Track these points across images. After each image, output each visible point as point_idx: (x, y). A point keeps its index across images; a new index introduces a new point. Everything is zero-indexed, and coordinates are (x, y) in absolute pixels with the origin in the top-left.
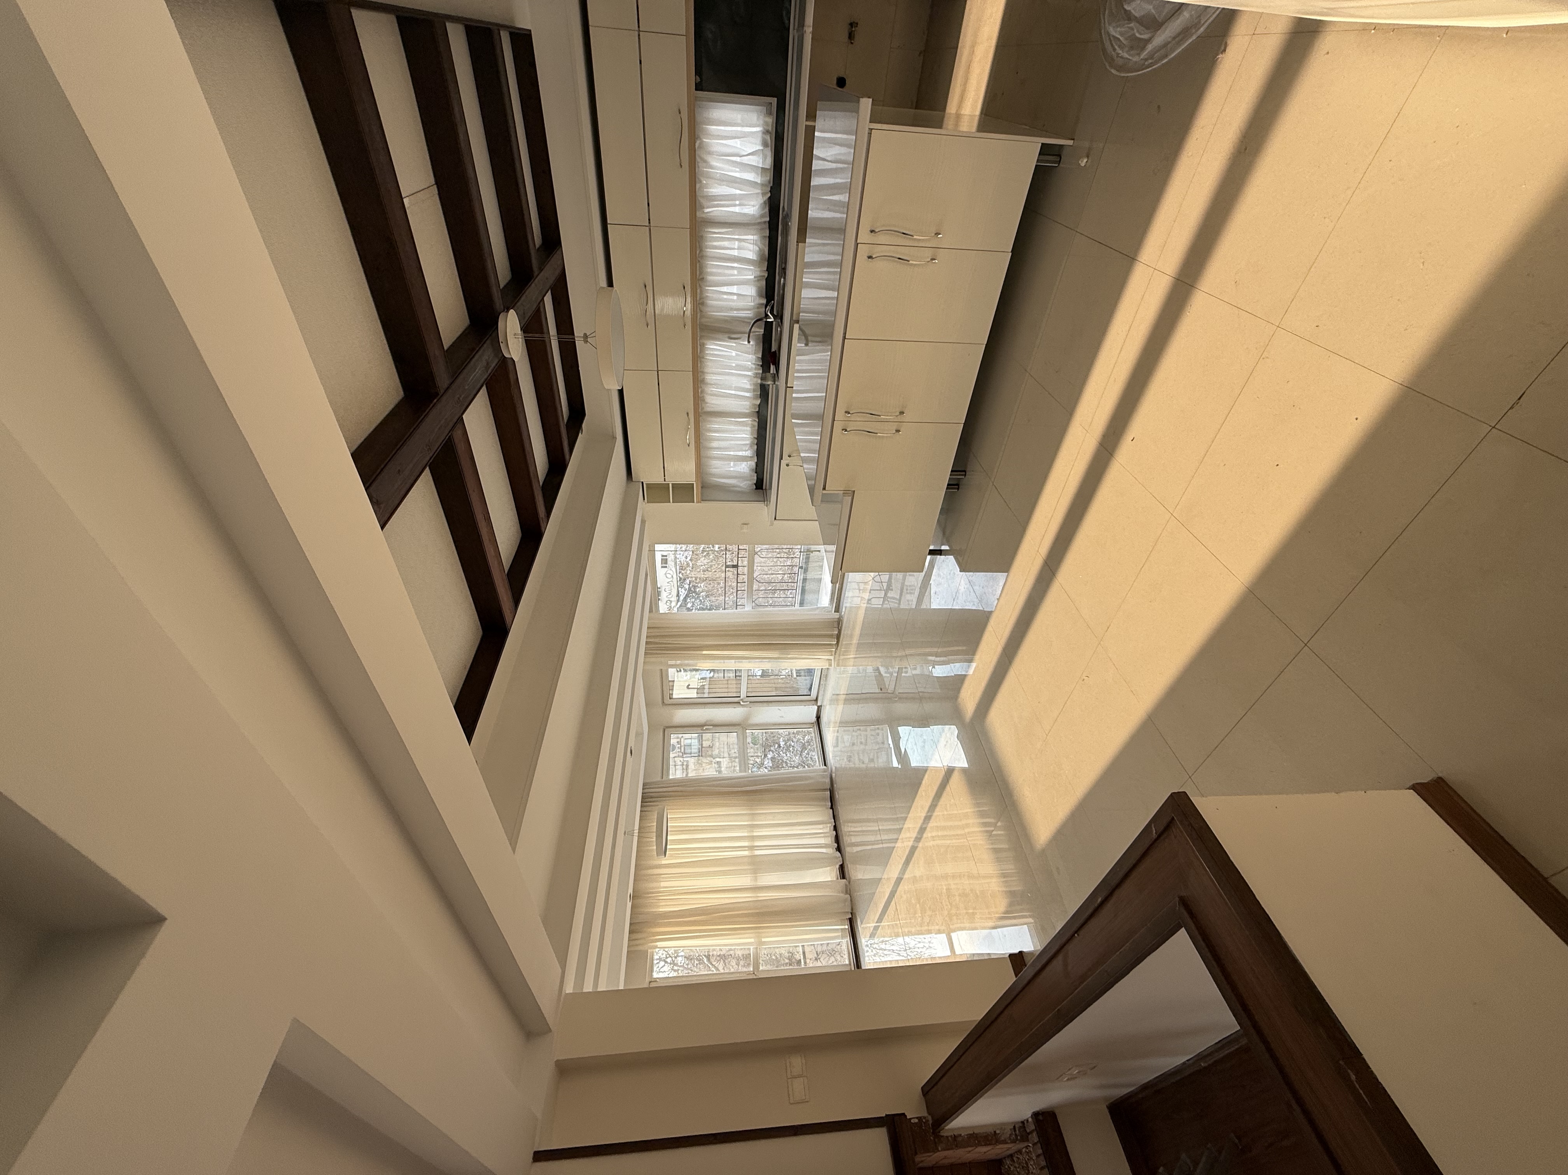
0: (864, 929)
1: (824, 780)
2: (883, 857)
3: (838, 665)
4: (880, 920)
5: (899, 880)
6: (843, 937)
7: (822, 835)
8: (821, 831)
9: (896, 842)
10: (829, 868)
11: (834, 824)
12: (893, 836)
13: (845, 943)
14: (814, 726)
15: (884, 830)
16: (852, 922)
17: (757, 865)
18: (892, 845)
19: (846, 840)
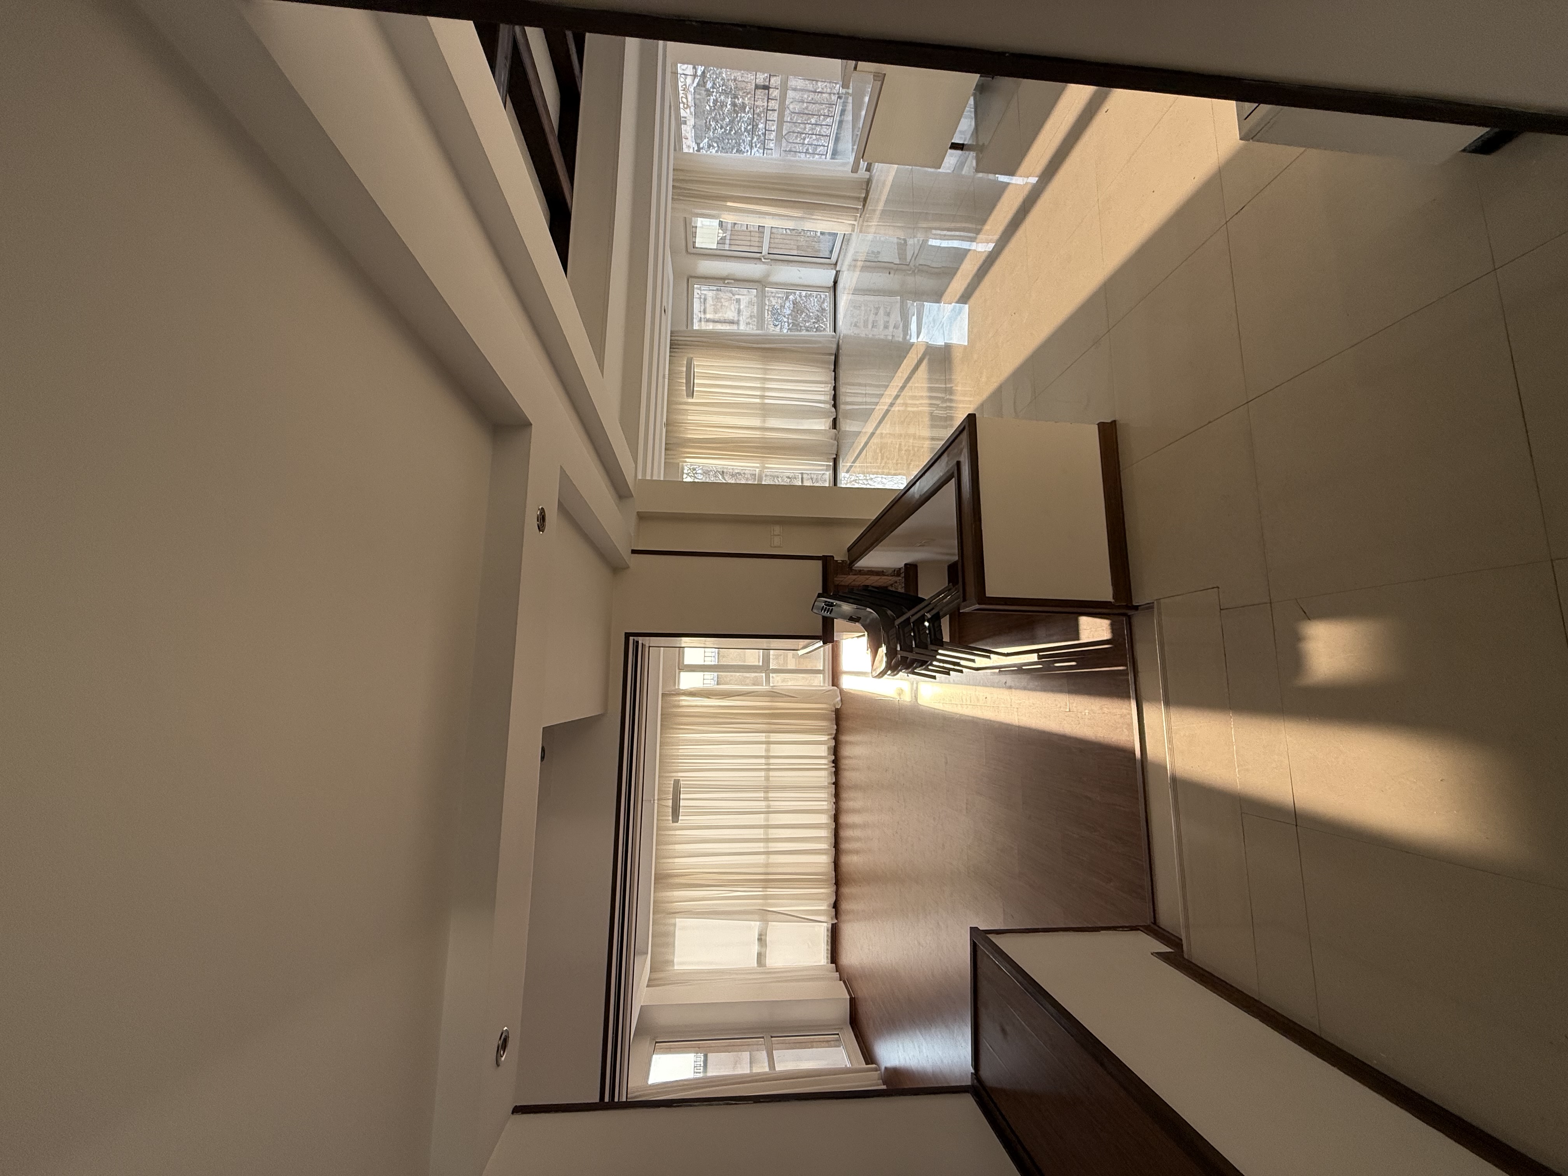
0: (843, 466)
1: (831, 345)
2: (866, 415)
3: (861, 232)
4: (854, 462)
5: (873, 434)
6: (827, 470)
7: (823, 393)
8: (823, 389)
9: (877, 405)
10: (824, 420)
11: (834, 385)
12: (875, 400)
13: (829, 474)
14: (830, 291)
15: (869, 394)
16: (835, 461)
17: (766, 411)
18: (873, 407)
19: (842, 399)
